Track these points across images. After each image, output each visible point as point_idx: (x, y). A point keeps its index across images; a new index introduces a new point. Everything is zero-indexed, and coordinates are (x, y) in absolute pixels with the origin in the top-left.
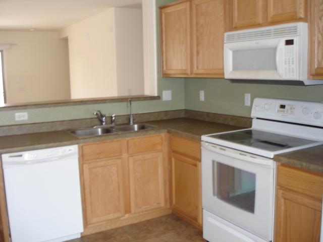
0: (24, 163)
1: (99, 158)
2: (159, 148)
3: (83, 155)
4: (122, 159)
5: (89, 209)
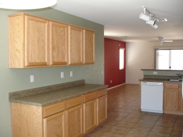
1: (170, 88)
3: (165, 86)
4: (179, 90)
5: (165, 104)
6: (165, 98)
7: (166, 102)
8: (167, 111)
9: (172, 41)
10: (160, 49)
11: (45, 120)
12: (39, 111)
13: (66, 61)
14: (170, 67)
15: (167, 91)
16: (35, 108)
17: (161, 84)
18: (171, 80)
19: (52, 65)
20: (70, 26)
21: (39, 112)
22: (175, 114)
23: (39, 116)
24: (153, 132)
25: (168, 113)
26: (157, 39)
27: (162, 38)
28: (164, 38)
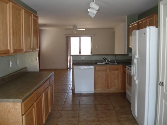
0: (79, 69)
1: (100, 70)
2: (120, 70)
3: (95, 69)
4: (107, 72)
5: (96, 84)
6: (96, 79)
7: (97, 83)
8: (97, 90)
9: (84, 29)
10: (71, 36)
11: (24, 117)
12: (17, 107)
13: (22, 48)
14: (80, 52)
15: (97, 73)
16: (11, 105)
17: (92, 67)
18: (98, 63)
19: (13, 53)
20: (24, 9)
21: (17, 109)
22: (104, 92)
23: (18, 114)
24: (99, 111)
25: (98, 92)
26: (72, 27)
27: (76, 26)
28: (78, 27)
